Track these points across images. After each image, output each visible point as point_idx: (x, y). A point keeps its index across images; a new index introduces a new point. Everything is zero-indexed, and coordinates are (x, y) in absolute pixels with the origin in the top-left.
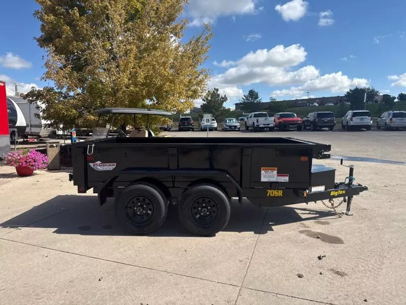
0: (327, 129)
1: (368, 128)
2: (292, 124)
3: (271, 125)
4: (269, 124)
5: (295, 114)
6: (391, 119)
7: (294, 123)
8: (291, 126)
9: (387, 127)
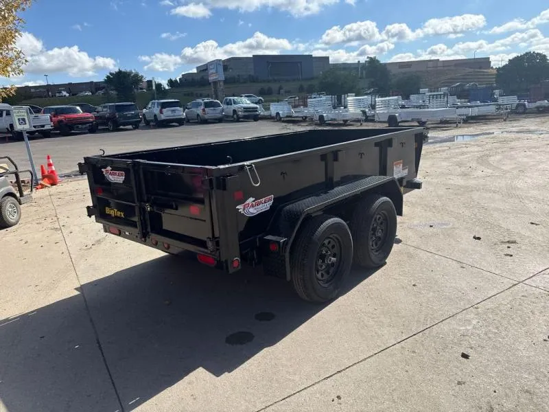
0: (130, 127)
1: (180, 122)
2: (81, 124)
3: (47, 127)
4: (43, 126)
5: (78, 108)
6: (204, 110)
7: (82, 122)
8: (80, 126)
9: (201, 120)
